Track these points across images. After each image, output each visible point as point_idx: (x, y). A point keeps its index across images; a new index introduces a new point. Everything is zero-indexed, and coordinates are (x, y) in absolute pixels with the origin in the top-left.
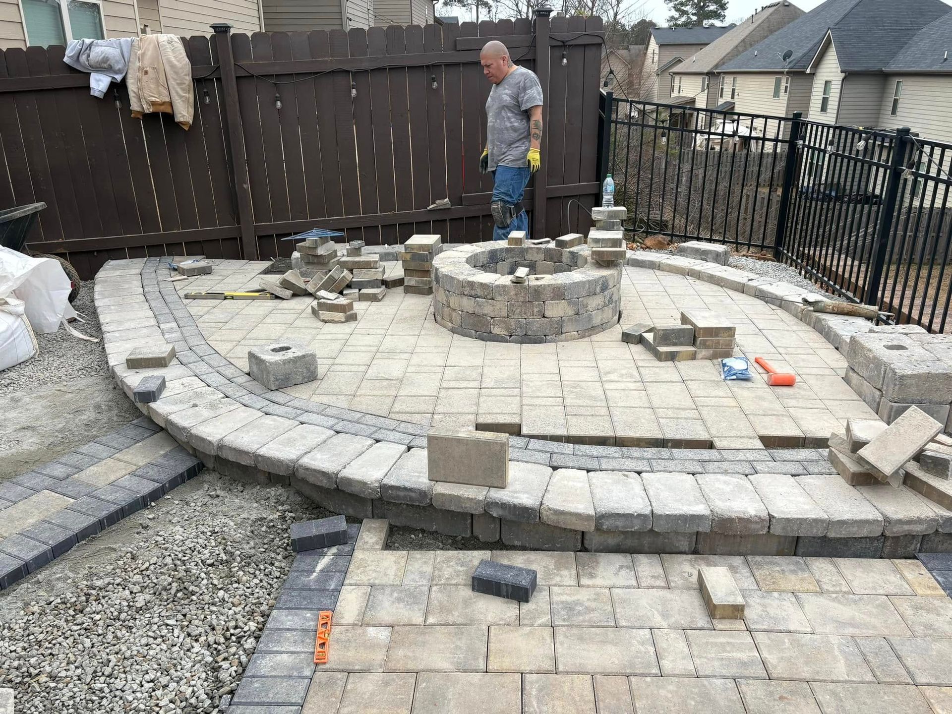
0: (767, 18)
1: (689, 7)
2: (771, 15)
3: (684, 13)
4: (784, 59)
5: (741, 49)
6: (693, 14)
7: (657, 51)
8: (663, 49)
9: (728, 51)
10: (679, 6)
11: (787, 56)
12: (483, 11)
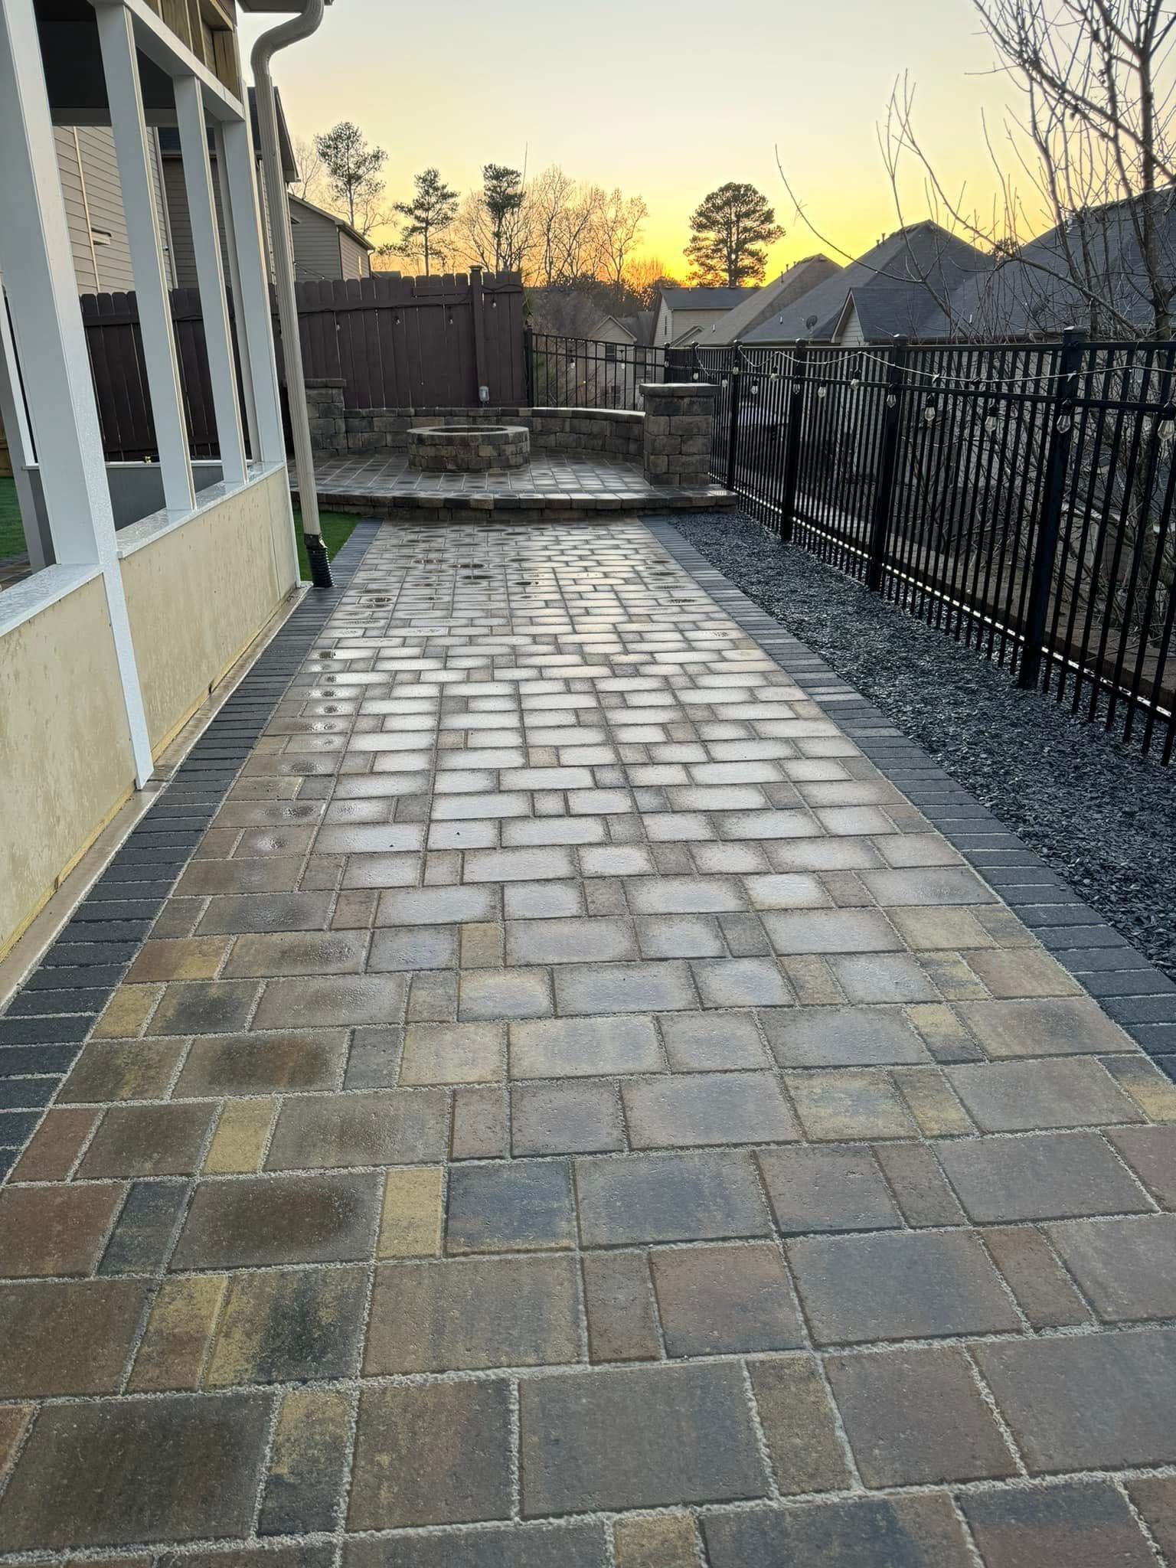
0: (800, 276)
1: (715, 260)
2: (803, 272)
3: (711, 268)
4: (808, 326)
5: (768, 315)
6: (723, 270)
7: (670, 319)
8: (677, 314)
9: (753, 317)
10: (703, 259)
11: (811, 322)
12: (435, 261)
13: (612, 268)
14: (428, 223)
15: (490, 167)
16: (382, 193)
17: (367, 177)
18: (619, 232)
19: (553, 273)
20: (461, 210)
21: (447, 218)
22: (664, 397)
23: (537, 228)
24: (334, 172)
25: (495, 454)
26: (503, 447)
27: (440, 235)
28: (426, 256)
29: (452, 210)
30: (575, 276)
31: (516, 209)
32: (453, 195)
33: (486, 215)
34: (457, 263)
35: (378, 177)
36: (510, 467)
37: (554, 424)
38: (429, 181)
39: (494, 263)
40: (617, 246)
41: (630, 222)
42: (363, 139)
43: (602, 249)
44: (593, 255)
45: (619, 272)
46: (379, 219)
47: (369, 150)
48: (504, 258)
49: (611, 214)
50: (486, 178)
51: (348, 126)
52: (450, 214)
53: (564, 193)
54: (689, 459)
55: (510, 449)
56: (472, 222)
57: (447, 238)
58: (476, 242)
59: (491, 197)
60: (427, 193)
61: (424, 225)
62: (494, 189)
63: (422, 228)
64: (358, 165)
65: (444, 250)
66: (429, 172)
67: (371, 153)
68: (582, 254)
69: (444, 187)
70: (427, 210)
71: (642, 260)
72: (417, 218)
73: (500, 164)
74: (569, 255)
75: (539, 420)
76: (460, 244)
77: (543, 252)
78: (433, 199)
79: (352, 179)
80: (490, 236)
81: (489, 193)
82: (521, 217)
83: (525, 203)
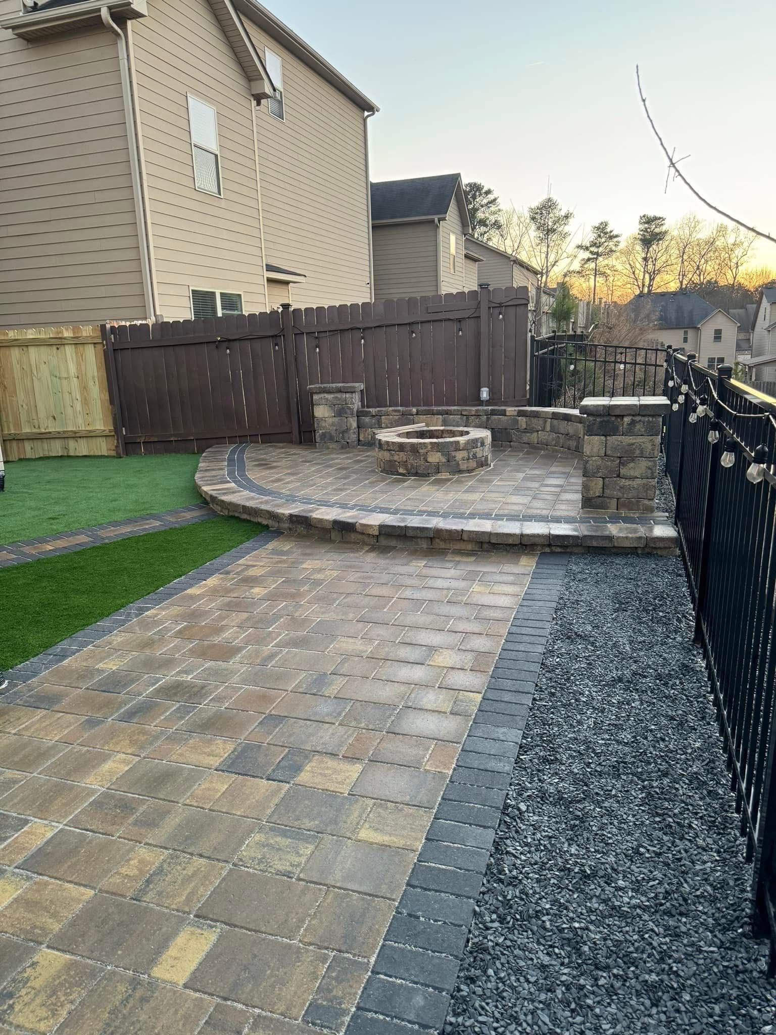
7: (768, 310)
13: (730, 276)
14: (597, 254)
15: (644, 216)
16: (568, 239)
17: (560, 229)
18: (736, 252)
19: (685, 282)
20: (622, 246)
21: (612, 251)
22: (600, 415)
23: (675, 252)
24: (538, 228)
25: (444, 460)
26: (453, 454)
27: (606, 262)
28: (595, 276)
29: (616, 245)
30: (703, 283)
31: (661, 242)
32: (617, 236)
33: (639, 248)
34: (616, 279)
35: (567, 229)
36: (460, 472)
37: (537, 423)
38: (602, 230)
39: (641, 278)
40: (735, 261)
41: (746, 244)
42: (559, 207)
43: (724, 265)
44: (716, 267)
45: (735, 278)
46: (565, 255)
47: (563, 213)
48: (650, 273)
49: (731, 240)
50: (640, 223)
51: (549, 200)
52: (614, 248)
53: (697, 229)
54: (628, 483)
55: (459, 455)
56: (628, 253)
57: (610, 263)
58: (630, 265)
59: (643, 235)
60: (599, 236)
61: (595, 256)
62: (646, 230)
63: (594, 258)
64: (555, 223)
65: (608, 271)
66: (602, 223)
67: (563, 215)
68: (709, 268)
69: (611, 232)
70: (598, 247)
71: (754, 270)
72: (591, 252)
73: (651, 214)
74: (698, 268)
75: (524, 419)
76: (619, 267)
77: (679, 268)
78: (603, 240)
79: (550, 231)
80: (640, 260)
81: (641, 233)
82: (664, 247)
83: (668, 237)
